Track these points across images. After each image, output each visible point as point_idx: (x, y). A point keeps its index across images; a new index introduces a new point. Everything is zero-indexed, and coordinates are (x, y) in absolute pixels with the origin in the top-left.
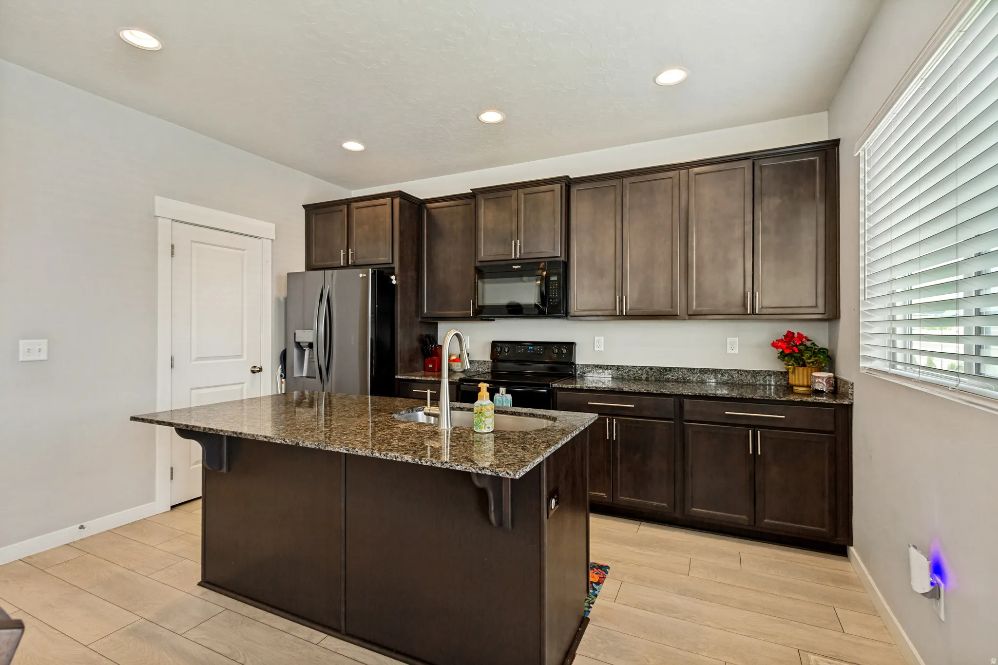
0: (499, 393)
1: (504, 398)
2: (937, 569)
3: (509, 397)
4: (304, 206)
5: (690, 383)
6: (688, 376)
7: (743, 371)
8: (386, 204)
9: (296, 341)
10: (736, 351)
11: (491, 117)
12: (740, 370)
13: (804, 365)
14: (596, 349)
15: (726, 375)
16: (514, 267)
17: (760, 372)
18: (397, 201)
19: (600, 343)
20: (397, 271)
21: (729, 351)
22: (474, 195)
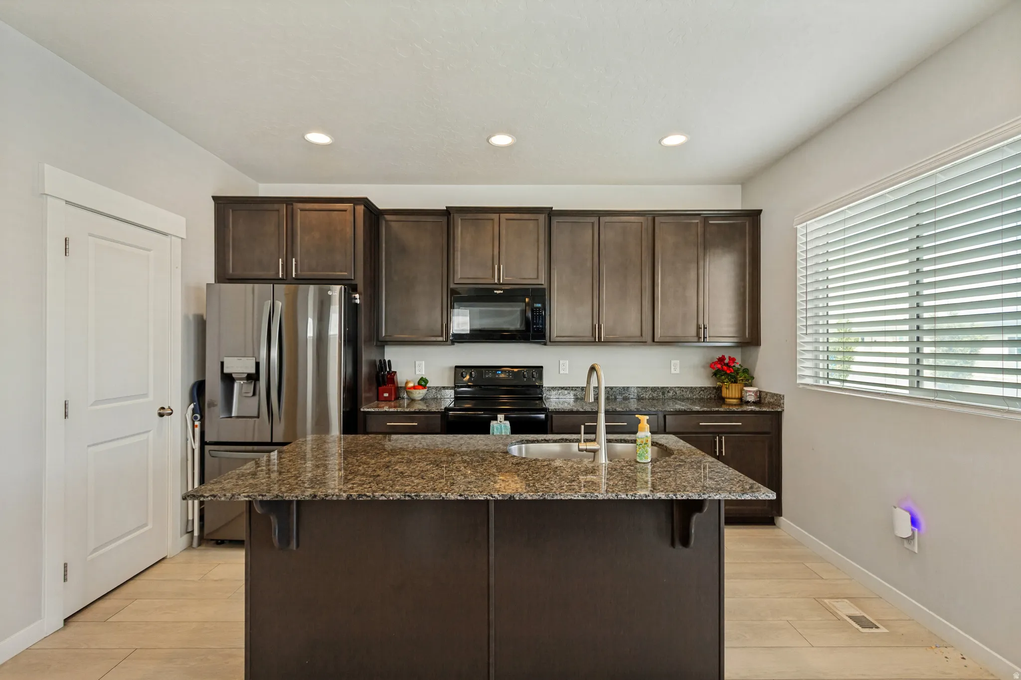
0: (496, 419)
1: (503, 425)
2: (914, 522)
3: (508, 423)
4: (214, 198)
5: (643, 399)
6: (642, 394)
7: (684, 387)
8: (346, 211)
9: (226, 371)
10: (678, 371)
11: (501, 140)
12: (682, 387)
13: (735, 382)
14: (562, 372)
15: (672, 392)
16: (495, 292)
17: (695, 388)
18: (360, 209)
19: (565, 365)
20: (360, 287)
21: (673, 371)
22: (448, 212)
